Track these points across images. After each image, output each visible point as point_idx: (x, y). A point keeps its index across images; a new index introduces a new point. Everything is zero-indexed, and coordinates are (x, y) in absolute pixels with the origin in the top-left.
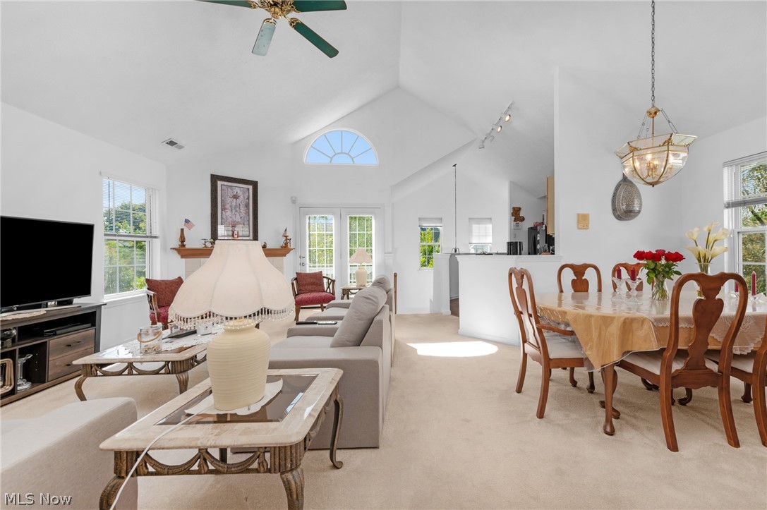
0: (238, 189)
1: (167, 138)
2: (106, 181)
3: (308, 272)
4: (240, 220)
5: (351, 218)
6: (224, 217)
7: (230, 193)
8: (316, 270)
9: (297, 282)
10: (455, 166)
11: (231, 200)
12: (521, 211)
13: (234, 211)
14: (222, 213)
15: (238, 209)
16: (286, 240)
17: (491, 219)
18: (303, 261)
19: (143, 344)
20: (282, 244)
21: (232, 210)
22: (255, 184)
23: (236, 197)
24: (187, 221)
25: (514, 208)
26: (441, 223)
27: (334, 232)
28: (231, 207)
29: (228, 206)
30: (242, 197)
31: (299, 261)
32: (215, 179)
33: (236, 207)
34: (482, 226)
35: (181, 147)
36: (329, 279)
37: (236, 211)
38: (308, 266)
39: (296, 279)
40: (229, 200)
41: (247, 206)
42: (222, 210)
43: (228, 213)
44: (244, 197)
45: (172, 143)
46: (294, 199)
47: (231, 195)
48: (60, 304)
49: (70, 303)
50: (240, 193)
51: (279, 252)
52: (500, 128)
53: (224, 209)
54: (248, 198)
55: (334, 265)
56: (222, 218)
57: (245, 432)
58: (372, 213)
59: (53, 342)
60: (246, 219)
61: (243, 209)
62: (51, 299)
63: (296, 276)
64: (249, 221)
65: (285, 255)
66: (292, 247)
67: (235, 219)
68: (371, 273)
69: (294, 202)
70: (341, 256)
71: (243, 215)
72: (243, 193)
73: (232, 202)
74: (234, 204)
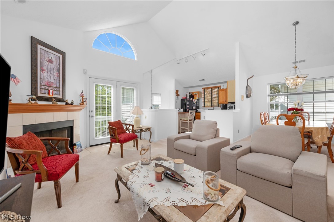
0: (53, 55)
4: (53, 81)
5: (123, 88)
6: (42, 77)
7: (46, 57)
11: (47, 63)
12: (179, 92)
13: (49, 73)
14: (40, 73)
15: (52, 72)
16: (83, 99)
18: (91, 114)
20: (80, 101)
21: (48, 72)
23: (50, 61)
25: (176, 90)
27: (112, 96)
28: (47, 69)
29: (45, 68)
30: (55, 63)
31: (88, 114)
32: (35, 41)
33: (51, 70)
34: (157, 97)
37: (51, 74)
38: (95, 118)
40: (46, 63)
41: (58, 70)
42: (41, 71)
43: (45, 74)
44: (57, 63)
46: (85, 71)
47: (47, 59)
50: (54, 59)
54: (59, 65)
56: (40, 78)
58: (134, 87)
60: (57, 81)
61: (56, 72)
64: (60, 83)
67: (50, 80)
69: (85, 73)
70: (117, 110)
71: (56, 77)
72: (56, 60)
73: (48, 65)
74: (49, 67)
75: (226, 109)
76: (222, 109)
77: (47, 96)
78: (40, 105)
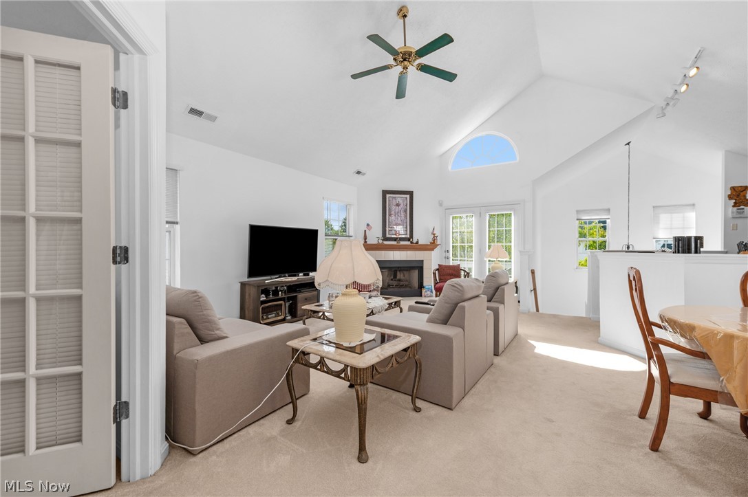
0: (400, 199)
1: (356, 170)
2: (325, 203)
3: (451, 264)
4: (400, 223)
5: (490, 216)
6: (390, 221)
7: (394, 202)
8: (456, 263)
9: (439, 272)
10: (628, 144)
11: (395, 207)
14: (390, 218)
15: (399, 214)
16: (434, 237)
17: (694, 205)
18: (447, 255)
19: (331, 302)
20: (431, 240)
21: (395, 215)
22: (411, 194)
23: (398, 205)
24: (368, 225)
25: (733, 188)
26: (609, 214)
27: (474, 230)
28: (395, 213)
29: (393, 213)
30: (402, 205)
31: (444, 255)
32: (385, 193)
33: (398, 212)
34: (677, 216)
35: (364, 174)
36: (465, 271)
37: (398, 216)
38: (451, 259)
39: (438, 270)
40: (393, 208)
41: (406, 211)
43: (393, 218)
44: (404, 205)
45: (359, 173)
46: (441, 202)
47: (395, 204)
48: (304, 275)
49: (308, 275)
50: (401, 202)
51: (429, 247)
52: (685, 87)
53: (390, 215)
54: (406, 205)
55: (473, 259)
57: (340, 355)
58: (511, 209)
59: (300, 296)
60: (404, 221)
61: (403, 214)
62: (301, 272)
63: (438, 267)
65: (433, 250)
66: (438, 243)
67: (397, 222)
68: (510, 269)
69: (441, 205)
70: (480, 251)
71: (403, 218)
72: (403, 202)
73: (395, 209)
74: (397, 211)
75: (684, 252)
76: (675, 252)
77: (395, 236)
78: (386, 245)
